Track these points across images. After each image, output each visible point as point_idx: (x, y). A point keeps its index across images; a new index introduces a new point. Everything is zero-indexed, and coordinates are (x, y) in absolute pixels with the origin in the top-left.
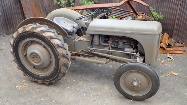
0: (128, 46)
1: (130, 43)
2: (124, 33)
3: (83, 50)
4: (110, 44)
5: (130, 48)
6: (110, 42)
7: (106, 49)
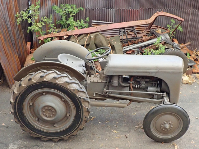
0: (150, 85)
1: (153, 81)
2: (149, 73)
3: (97, 93)
4: (131, 84)
5: (152, 86)
6: (131, 82)
7: (127, 91)
